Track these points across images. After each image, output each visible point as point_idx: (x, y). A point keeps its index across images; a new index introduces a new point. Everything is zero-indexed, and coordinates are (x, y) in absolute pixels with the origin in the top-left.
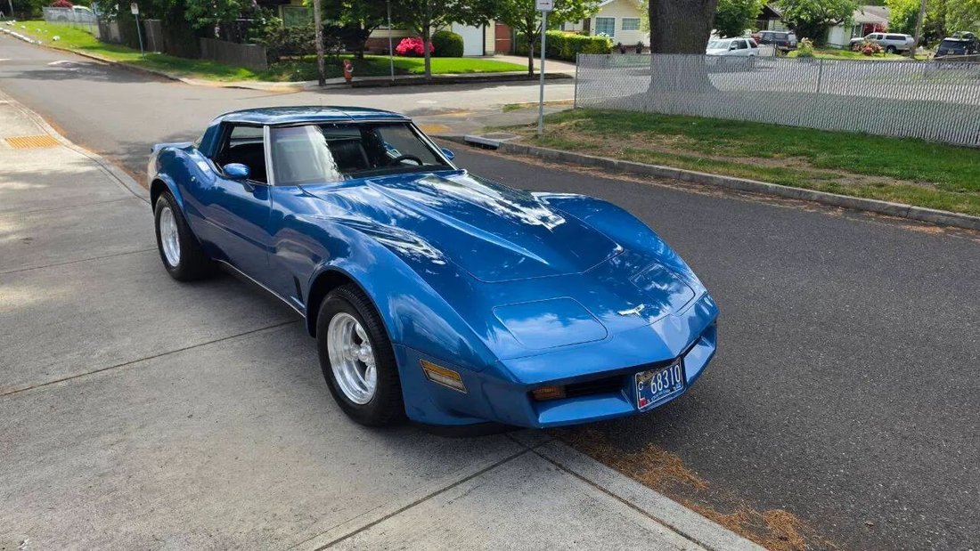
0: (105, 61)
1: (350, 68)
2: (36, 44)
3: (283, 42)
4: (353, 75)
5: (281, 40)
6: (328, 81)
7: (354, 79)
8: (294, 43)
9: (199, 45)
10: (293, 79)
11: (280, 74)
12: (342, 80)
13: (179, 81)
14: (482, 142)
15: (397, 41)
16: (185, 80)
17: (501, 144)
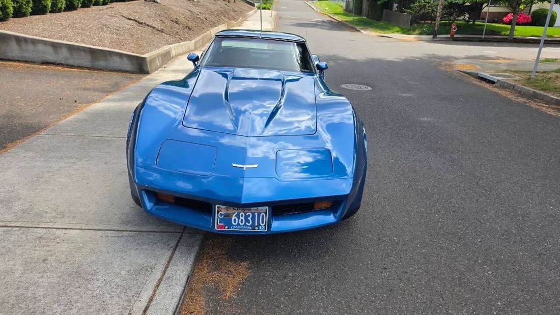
0: (337, 20)
1: (455, 29)
2: (317, 11)
3: (422, 12)
4: (456, 33)
5: (420, 11)
6: (438, 36)
7: (455, 36)
8: (428, 13)
9: (382, 13)
10: (421, 34)
11: (414, 31)
12: (449, 36)
13: (359, 31)
14: (487, 78)
15: (506, 14)
16: (362, 31)
17: (498, 81)
